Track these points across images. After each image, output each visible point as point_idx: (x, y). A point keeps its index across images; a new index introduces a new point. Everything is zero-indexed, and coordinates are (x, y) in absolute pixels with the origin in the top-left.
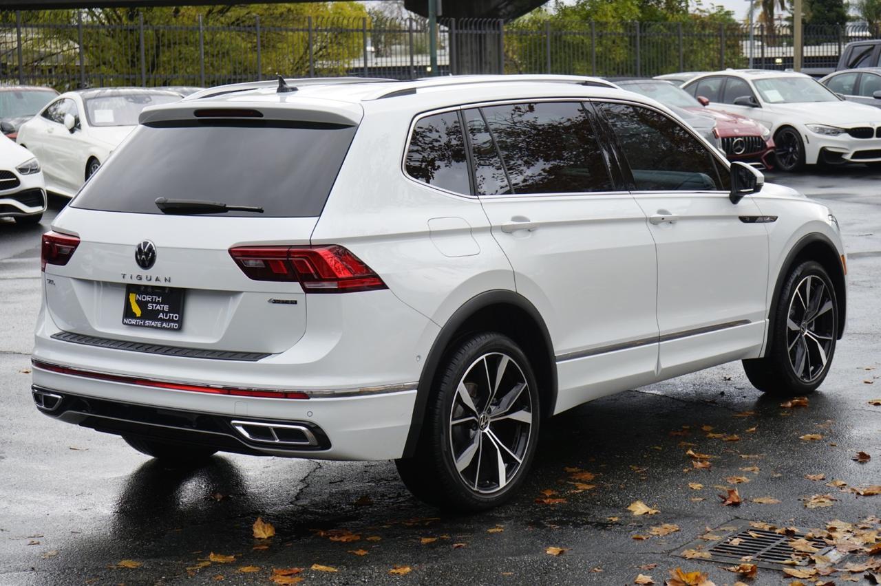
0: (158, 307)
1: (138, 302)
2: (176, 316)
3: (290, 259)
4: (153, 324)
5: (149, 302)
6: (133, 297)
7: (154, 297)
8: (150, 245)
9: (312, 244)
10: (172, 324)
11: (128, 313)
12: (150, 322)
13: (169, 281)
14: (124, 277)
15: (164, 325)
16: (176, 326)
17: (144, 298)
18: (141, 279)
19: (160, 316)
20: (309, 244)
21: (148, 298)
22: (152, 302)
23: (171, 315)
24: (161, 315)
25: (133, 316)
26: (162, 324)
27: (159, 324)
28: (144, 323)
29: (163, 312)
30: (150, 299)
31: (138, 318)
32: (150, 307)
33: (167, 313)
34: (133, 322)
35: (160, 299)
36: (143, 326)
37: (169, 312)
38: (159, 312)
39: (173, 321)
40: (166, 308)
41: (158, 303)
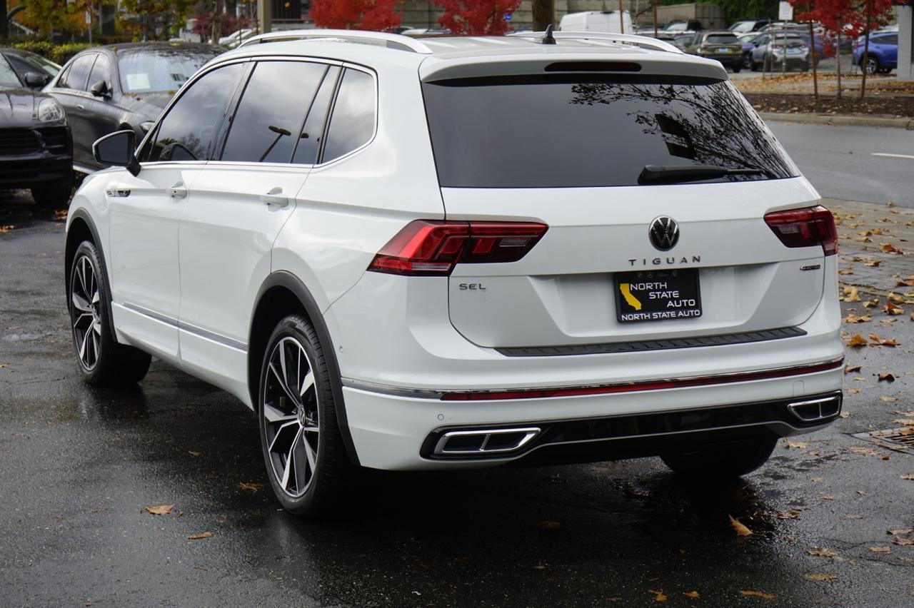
0: (664, 295)
1: (633, 292)
2: (692, 302)
4: (664, 315)
5: (649, 290)
6: (625, 289)
7: (656, 284)
8: (672, 221)
10: (692, 311)
11: (622, 308)
12: (660, 313)
13: (699, 261)
14: (632, 264)
15: (680, 314)
16: (697, 312)
17: (642, 287)
18: (659, 262)
21: (649, 286)
22: (654, 290)
23: (685, 301)
24: (670, 304)
25: (632, 310)
26: (677, 314)
27: (673, 314)
28: (652, 316)
29: (673, 299)
31: (639, 312)
32: (652, 296)
33: (678, 300)
34: (636, 317)
35: (666, 285)
36: (652, 320)
37: (682, 297)
38: (666, 300)
39: (688, 308)
40: (675, 294)
41: (663, 289)
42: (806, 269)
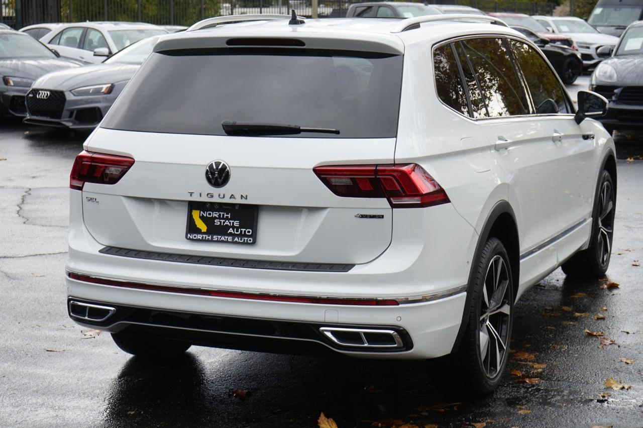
0: (227, 223)
1: (202, 218)
2: (249, 232)
3: (378, 177)
4: (223, 238)
5: (215, 218)
6: (196, 214)
7: (222, 213)
8: (224, 164)
9: (396, 163)
10: (246, 239)
11: (192, 228)
12: (219, 237)
13: (246, 199)
14: (191, 195)
15: (236, 239)
16: (250, 240)
17: (210, 214)
18: (212, 196)
19: (229, 231)
20: (393, 163)
21: (215, 214)
22: (219, 218)
23: (243, 230)
24: (231, 230)
25: (199, 231)
26: (233, 239)
27: (230, 239)
28: (212, 238)
29: (233, 227)
30: (216, 216)
31: (204, 233)
32: (217, 222)
33: (237, 228)
34: (200, 237)
35: (229, 216)
36: (212, 241)
37: (241, 227)
38: (228, 227)
39: (245, 235)
40: (236, 224)
41: (227, 219)
42: (363, 216)
